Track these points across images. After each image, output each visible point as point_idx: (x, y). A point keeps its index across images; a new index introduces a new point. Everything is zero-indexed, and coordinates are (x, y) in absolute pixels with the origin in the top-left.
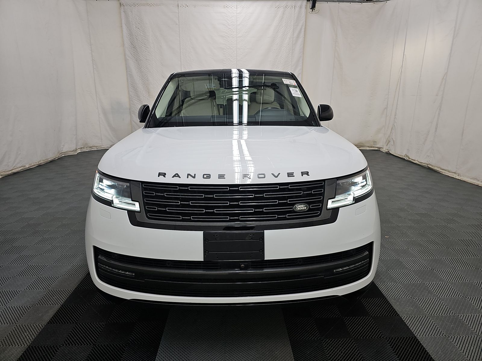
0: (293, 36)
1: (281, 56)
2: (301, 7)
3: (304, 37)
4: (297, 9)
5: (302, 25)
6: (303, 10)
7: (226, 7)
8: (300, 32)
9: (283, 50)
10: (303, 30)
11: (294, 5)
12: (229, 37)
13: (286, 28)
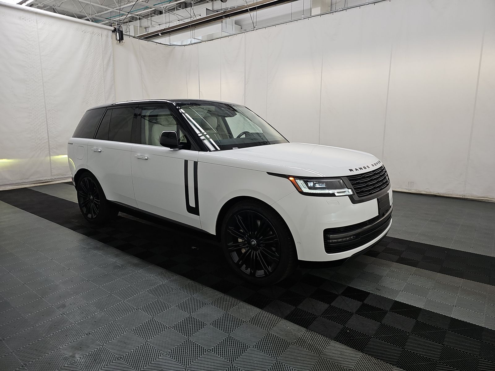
0: (103, 62)
1: (94, 82)
2: (107, 37)
3: (113, 65)
4: (104, 38)
5: (111, 54)
6: (110, 39)
7: (23, 19)
8: (109, 60)
9: (95, 76)
10: (112, 59)
11: (100, 32)
12: (29, 54)
13: (96, 54)
